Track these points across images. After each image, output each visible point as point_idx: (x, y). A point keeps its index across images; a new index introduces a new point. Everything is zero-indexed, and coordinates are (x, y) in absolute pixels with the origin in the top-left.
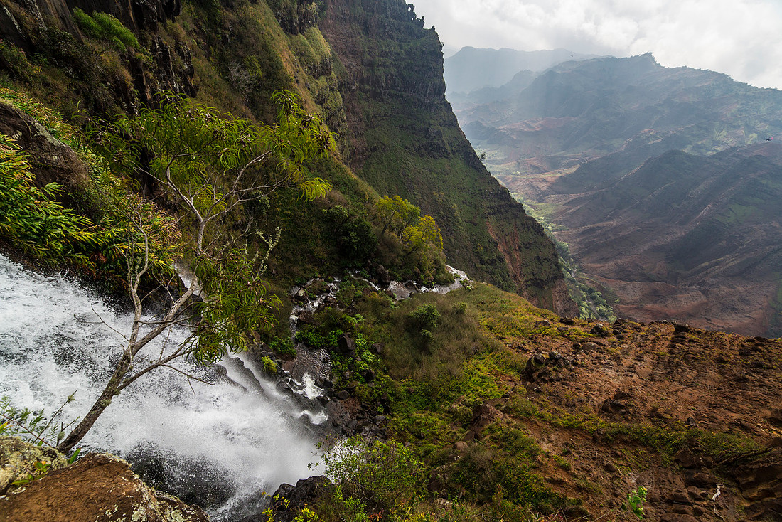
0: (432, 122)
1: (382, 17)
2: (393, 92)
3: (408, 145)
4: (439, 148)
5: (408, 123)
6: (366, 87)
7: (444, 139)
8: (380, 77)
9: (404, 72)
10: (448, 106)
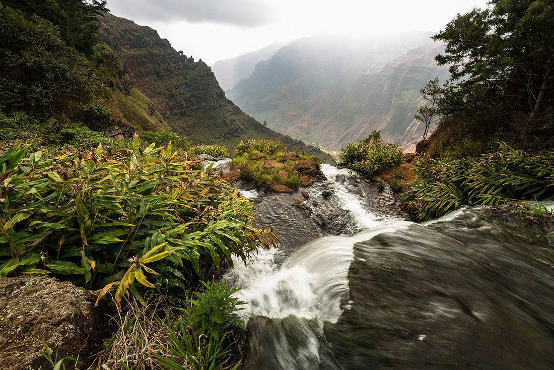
0: (225, 116)
1: (165, 65)
2: (192, 108)
3: (217, 136)
4: (237, 130)
5: (211, 123)
6: (175, 111)
7: (237, 123)
8: (181, 102)
9: (195, 93)
10: (230, 102)
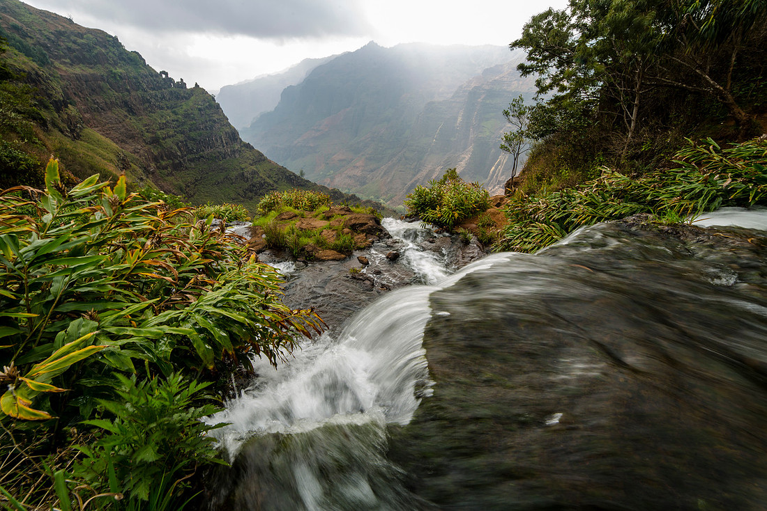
0: (243, 166)
1: (140, 93)
2: (191, 156)
3: (233, 195)
4: (262, 185)
5: (222, 178)
6: (164, 163)
7: (261, 175)
8: (172, 148)
9: (192, 134)
10: (248, 146)
